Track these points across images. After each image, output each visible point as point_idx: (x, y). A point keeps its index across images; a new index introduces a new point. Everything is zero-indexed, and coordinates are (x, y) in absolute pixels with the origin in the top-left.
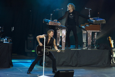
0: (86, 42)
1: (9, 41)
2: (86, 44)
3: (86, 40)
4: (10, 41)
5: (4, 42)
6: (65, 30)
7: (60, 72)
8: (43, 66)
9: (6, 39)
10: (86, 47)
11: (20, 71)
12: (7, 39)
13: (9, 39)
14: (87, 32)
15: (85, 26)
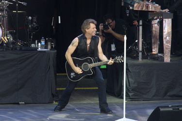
1: (49, 47)
4: (52, 47)
5: (39, 49)
6: (170, 20)
7: (161, 110)
8: (123, 98)
9: (43, 43)
12: (46, 42)
13: (49, 43)
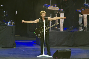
0: (82, 24)
2: (82, 26)
3: (82, 23)
5: (8, 25)
6: (63, 14)
7: (59, 51)
10: (82, 29)
11: (22, 50)
13: (12, 23)
14: (83, 16)
15: (82, 10)
